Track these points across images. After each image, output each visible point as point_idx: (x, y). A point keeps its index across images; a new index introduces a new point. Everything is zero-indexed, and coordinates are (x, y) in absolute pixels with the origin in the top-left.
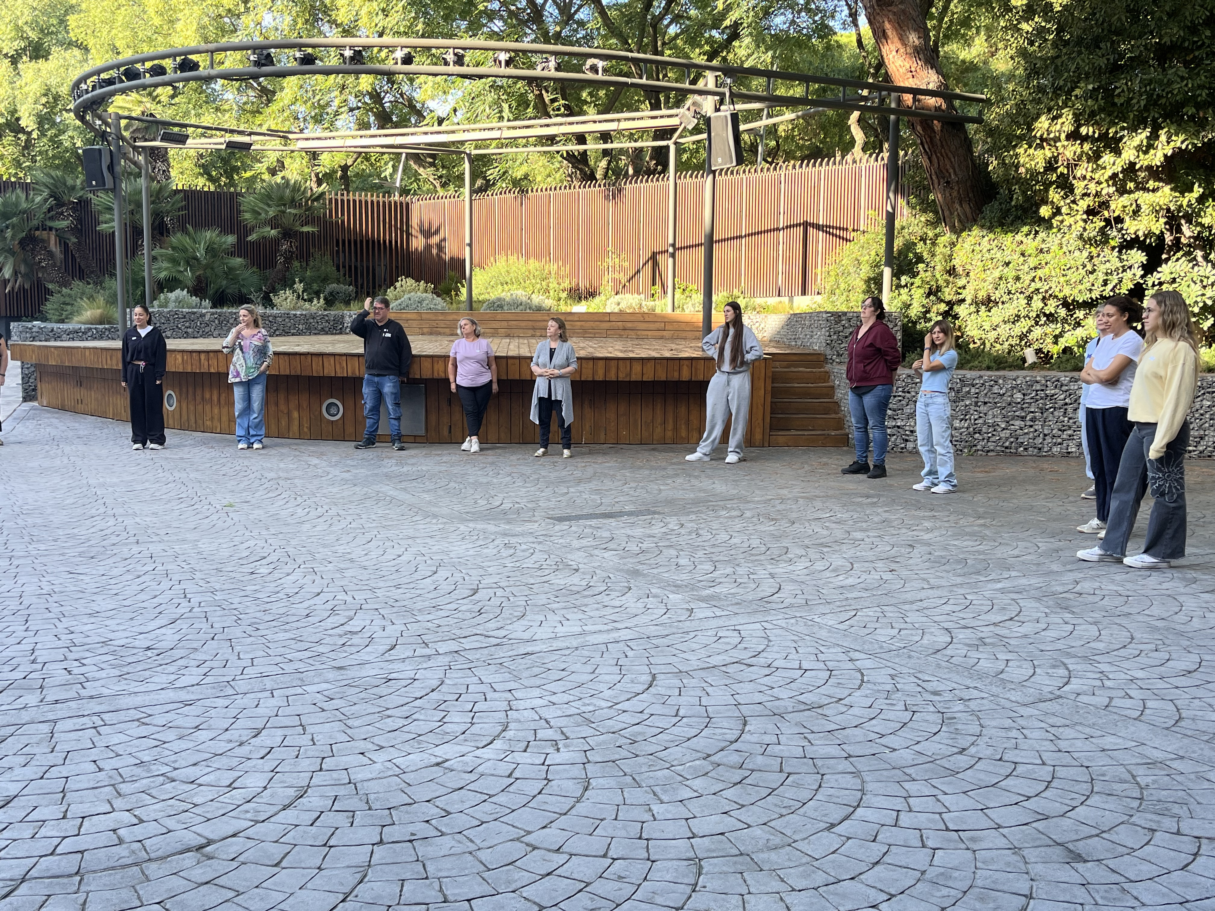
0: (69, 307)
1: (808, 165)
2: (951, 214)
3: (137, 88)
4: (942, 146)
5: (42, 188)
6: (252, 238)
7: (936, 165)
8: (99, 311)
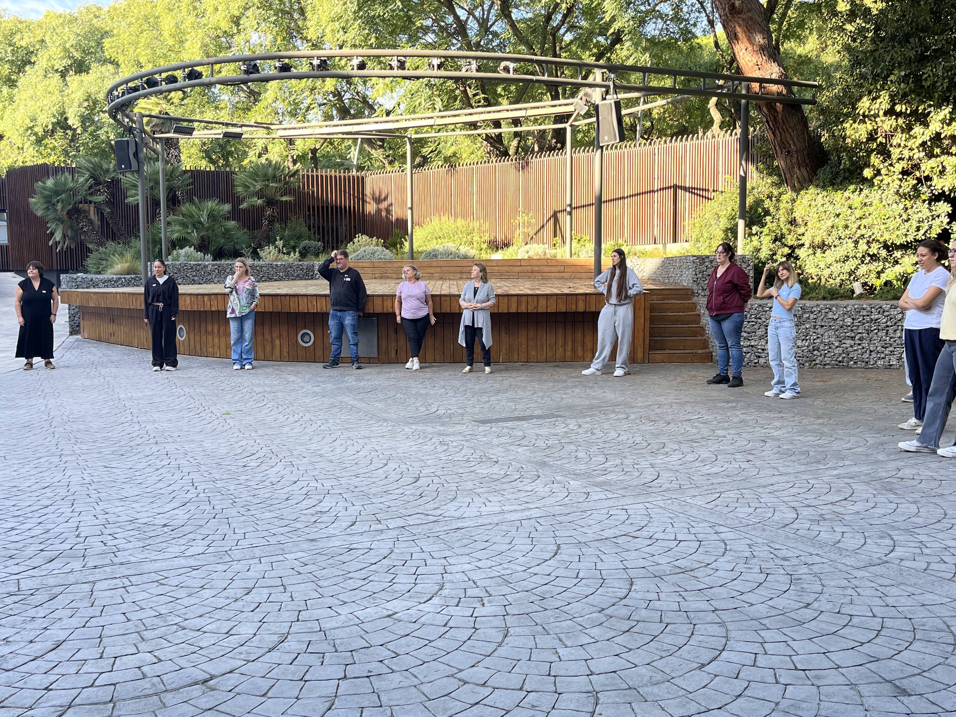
0: (104, 262)
1: (676, 140)
2: (792, 176)
3: (156, 93)
5: (84, 171)
6: (244, 206)
7: (779, 138)
8: (127, 265)
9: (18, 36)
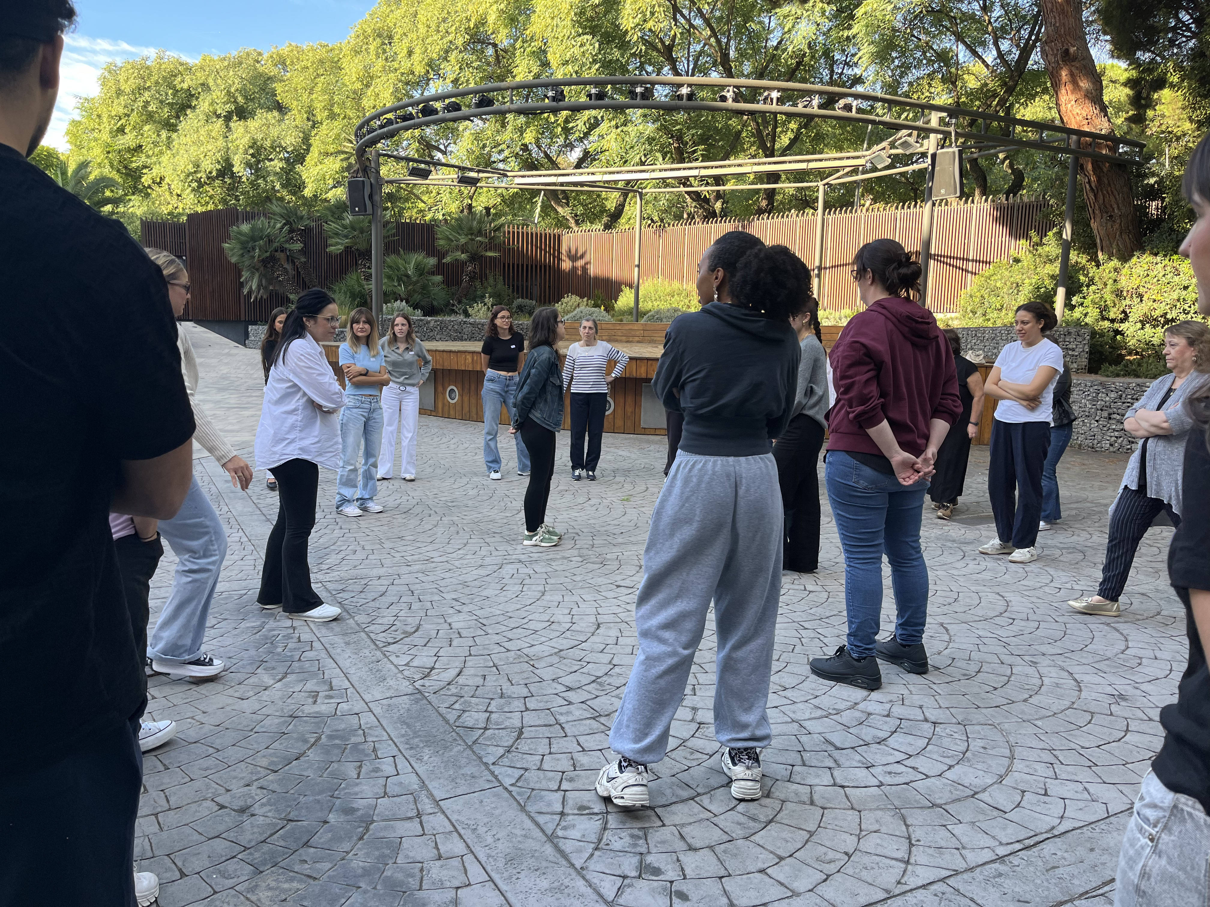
4: (1109, 185)
6: (448, 260)
7: (1101, 201)
9: (179, 79)
